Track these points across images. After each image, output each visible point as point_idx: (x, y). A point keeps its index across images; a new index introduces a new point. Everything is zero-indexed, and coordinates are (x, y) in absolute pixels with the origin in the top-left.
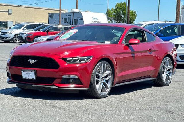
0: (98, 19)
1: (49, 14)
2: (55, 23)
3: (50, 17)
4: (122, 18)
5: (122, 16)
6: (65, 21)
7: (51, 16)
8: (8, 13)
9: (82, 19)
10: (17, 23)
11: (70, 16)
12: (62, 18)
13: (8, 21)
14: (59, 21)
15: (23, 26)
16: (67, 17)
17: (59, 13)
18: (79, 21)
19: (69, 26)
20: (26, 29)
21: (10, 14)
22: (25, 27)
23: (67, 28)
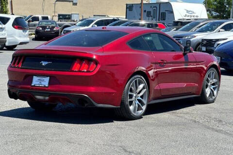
0: (194, 13)
1: (127, 5)
2: (134, 18)
3: (128, 9)
4: (227, 9)
5: (226, 6)
6: (149, 14)
7: (130, 8)
8: (72, 3)
9: (172, 12)
10: (84, 18)
11: (155, 8)
12: (145, 11)
13: (72, 14)
14: (141, 15)
15: (92, 21)
16: (151, 10)
17: (141, 4)
18: (167, 15)
19: (154, 22)
20: (96, 26)
21: (75, 4)
22: (95, 24)
23: (152, 24)
